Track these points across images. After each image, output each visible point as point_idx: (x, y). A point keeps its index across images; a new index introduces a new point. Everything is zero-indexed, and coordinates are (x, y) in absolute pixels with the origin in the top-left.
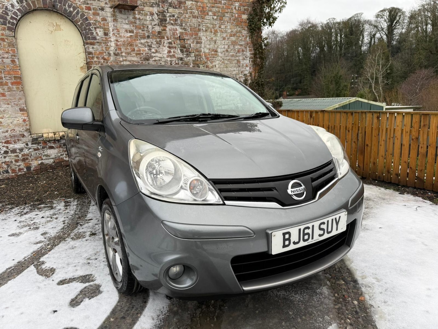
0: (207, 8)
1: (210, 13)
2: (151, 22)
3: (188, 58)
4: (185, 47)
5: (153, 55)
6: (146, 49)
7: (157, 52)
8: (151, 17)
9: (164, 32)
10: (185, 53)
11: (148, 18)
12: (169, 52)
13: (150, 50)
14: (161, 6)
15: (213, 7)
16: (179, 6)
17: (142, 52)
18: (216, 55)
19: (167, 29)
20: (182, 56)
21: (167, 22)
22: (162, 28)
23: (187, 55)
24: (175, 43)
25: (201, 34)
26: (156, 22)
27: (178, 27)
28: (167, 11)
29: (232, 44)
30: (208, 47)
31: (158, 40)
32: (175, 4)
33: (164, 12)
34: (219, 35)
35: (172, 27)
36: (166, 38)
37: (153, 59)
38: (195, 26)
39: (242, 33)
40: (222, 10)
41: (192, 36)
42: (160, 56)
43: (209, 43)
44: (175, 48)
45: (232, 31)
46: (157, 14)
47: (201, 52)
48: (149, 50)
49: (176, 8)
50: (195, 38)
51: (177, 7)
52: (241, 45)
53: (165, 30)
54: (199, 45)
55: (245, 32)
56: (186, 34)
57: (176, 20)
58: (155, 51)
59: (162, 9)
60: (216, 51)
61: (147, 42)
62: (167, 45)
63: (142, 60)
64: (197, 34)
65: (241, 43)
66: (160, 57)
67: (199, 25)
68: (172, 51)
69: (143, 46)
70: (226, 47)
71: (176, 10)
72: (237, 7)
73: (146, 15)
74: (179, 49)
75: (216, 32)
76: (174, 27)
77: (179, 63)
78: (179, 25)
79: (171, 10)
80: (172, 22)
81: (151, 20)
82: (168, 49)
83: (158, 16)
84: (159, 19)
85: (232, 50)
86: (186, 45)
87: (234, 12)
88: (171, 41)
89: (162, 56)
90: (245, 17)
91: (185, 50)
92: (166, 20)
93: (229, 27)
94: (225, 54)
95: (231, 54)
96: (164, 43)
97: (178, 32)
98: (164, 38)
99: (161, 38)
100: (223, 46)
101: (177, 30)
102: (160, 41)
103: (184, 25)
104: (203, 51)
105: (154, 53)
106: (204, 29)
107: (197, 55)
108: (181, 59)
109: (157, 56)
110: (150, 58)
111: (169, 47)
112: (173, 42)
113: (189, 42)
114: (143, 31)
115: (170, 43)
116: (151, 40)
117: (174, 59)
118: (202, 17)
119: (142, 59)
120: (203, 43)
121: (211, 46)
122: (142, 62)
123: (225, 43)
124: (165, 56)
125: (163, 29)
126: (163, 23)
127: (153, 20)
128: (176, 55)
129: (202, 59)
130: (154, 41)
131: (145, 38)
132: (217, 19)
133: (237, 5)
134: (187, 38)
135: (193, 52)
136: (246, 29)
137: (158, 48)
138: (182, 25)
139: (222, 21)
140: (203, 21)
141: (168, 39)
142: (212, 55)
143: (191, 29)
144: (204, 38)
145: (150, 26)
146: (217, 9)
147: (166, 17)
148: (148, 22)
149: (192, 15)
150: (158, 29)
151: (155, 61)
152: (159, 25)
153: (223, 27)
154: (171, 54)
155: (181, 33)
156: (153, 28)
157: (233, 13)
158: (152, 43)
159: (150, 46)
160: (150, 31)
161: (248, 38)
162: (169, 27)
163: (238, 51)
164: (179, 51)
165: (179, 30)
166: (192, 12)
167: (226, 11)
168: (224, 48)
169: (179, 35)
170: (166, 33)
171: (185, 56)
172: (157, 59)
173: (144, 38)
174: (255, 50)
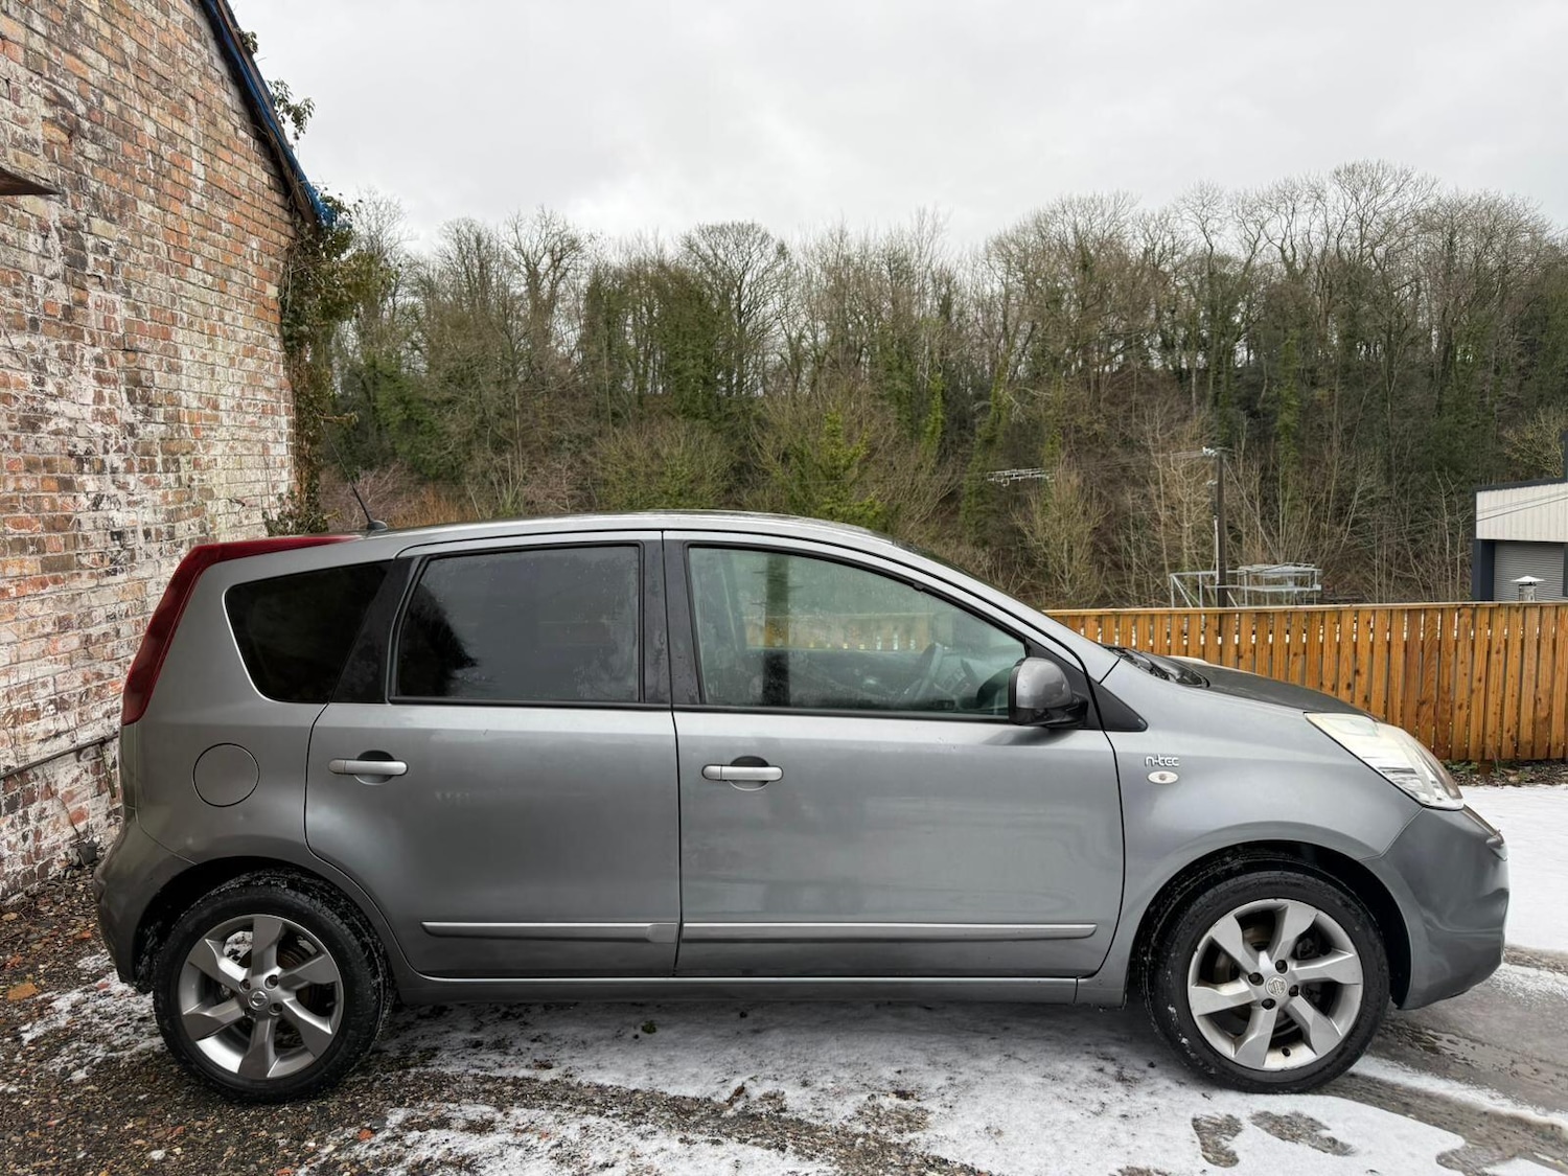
0: (190, 239)
1: (198, 262)
2: (43, 261)
3: (149, 428)
4: (138, 383)
5: (51, 406)
6: (28, 377)
7: (61, 394)
8: (40, 240)
9: (80, 310)
10: (140, 407)
11: (33, 241)
12: (99, 398)
13: (40, 382)
14: (69, 200)
15: (203, 240)
16: (121, 216)
17: (13, 391)
18: (216, 418)
19: (89, 301)
20: (131, 419)
21: (88, 272)
22: (74, 293)
23: (146, 413)
24: (112, 365)
25: (179, 336)
26: (56, 266)
27: (118, 297)
28: (85, 225)
29: (250, 385)
30: (197, 387)
31: (65, 343)
32: (107, 203)
33: (79, 227)
34: (220, 348)
35: (103, 294)
36: (87, 339)
37: (52, 426)
38: (164, 304)
39: (267, 347)
40: (223, 257)
41: (156, 339)
42: (72, 415)
43: (198, 374)
44: (115, 381)
45: (248, 338)
46: (58, 230)
47: (179, 405)
48: (36, 384)
49: (111, 220)
50: (165, 348)
51: (115, 216)
52: (269, 390)
53: (82, 303)
54: (174, 377)
55: (275, 346)
56: (142, 331)
57: (113, 270)
58: (55, 392)
59: (71, 212)
60: (216, 407)
61: (32, 349)
62: (92, 369)
63: (15, 429)
64: (167, 337)
65: (267, 384)
66: (71, 419)
67: (173, 302)
68: (106, 393)
69: (18, 365)
70: (238, 394)
71: (113, 226)
72: (255, 253)
73: (24, 227)
74: (123, 388)
75: (213, 335)
76: (108, 296)
77: (126, 447)
78: (122, 290)
79: (98, 224)
80: (101, 273)
81: (39, 254)
82: (94, 383)
83: (61, 240)
84: (64, 250)
85: (250, 405)
86: (143, 375)
87: (251, 270)
88: (98, 350)
89: (78, 415)
90: (272, 291)
91: (138, 392)
92: (84, 263)
93: (240, 323)
94: (235, 419)
95: (250, 418)
96: (82, 357)
97: (117, 317)
98: (82, 338)
99: (74, 338)
100: (231, 389)
101: (115, 310)
102: (72, 348)
103: (134, 291)
104: (184, 404)
105: (50, 395)
106: (185, 316)
107: (171, 418)
108: (131, 430)
109: (63, 414)
110: (41, 419)
111: (99, 378)
112: (107, 359)
113: (149, 364)
114: (16, 295)
115: (99, 361)
116: (43, 339)
117: (113, 429)
118: (177, 269)
119: (16, 423)
120: (184, 372)
121: (204, 386)
122: (17, 438)
123: (236, 379)
124: (88, 413)
125: (77, 297)
126: (75, 273)
127: (46, 255)
128: (118, 414)
129: (183, 434)
130: (53, 345)
131: (23, 329)
132: (213, 284)
133: (254, 245)
134: (144, 346)
135: (160, 405)
136: (277, 334)
137: (64, 377)
138: (128, 293)
139: (226, 297)
140: (181, 288)
141: (93, 345)
142: (207, 418)
143: (152, 310)
144: (185, 352)
145: (38, 280)
146: (212, 249)
147: (83, 248)
148: (30, 262)
149: (156, 259)
150: (62, 294)
151: (57, 433)
152: (65, 281)
153: (228, 319)
154: (104, 408)
155: (128, 323)
156: (48, 288)
157: (247, 272)
158: (46, 352)
159: (40, 367)
160: (40, 302)
161: (281, 366)
162: (95, 294)
163: (263, 412)
164: (124, 396)
165: (123, 313)
166: (153, 245)
167: (233, 262)
168: (233, 396)
169: (121, 331)
170: (86, 316)
171: (140, 417)
172: (64, 424)
173: (20, 328)
174: (298, 410)
